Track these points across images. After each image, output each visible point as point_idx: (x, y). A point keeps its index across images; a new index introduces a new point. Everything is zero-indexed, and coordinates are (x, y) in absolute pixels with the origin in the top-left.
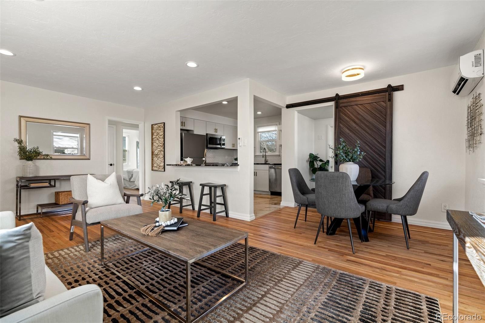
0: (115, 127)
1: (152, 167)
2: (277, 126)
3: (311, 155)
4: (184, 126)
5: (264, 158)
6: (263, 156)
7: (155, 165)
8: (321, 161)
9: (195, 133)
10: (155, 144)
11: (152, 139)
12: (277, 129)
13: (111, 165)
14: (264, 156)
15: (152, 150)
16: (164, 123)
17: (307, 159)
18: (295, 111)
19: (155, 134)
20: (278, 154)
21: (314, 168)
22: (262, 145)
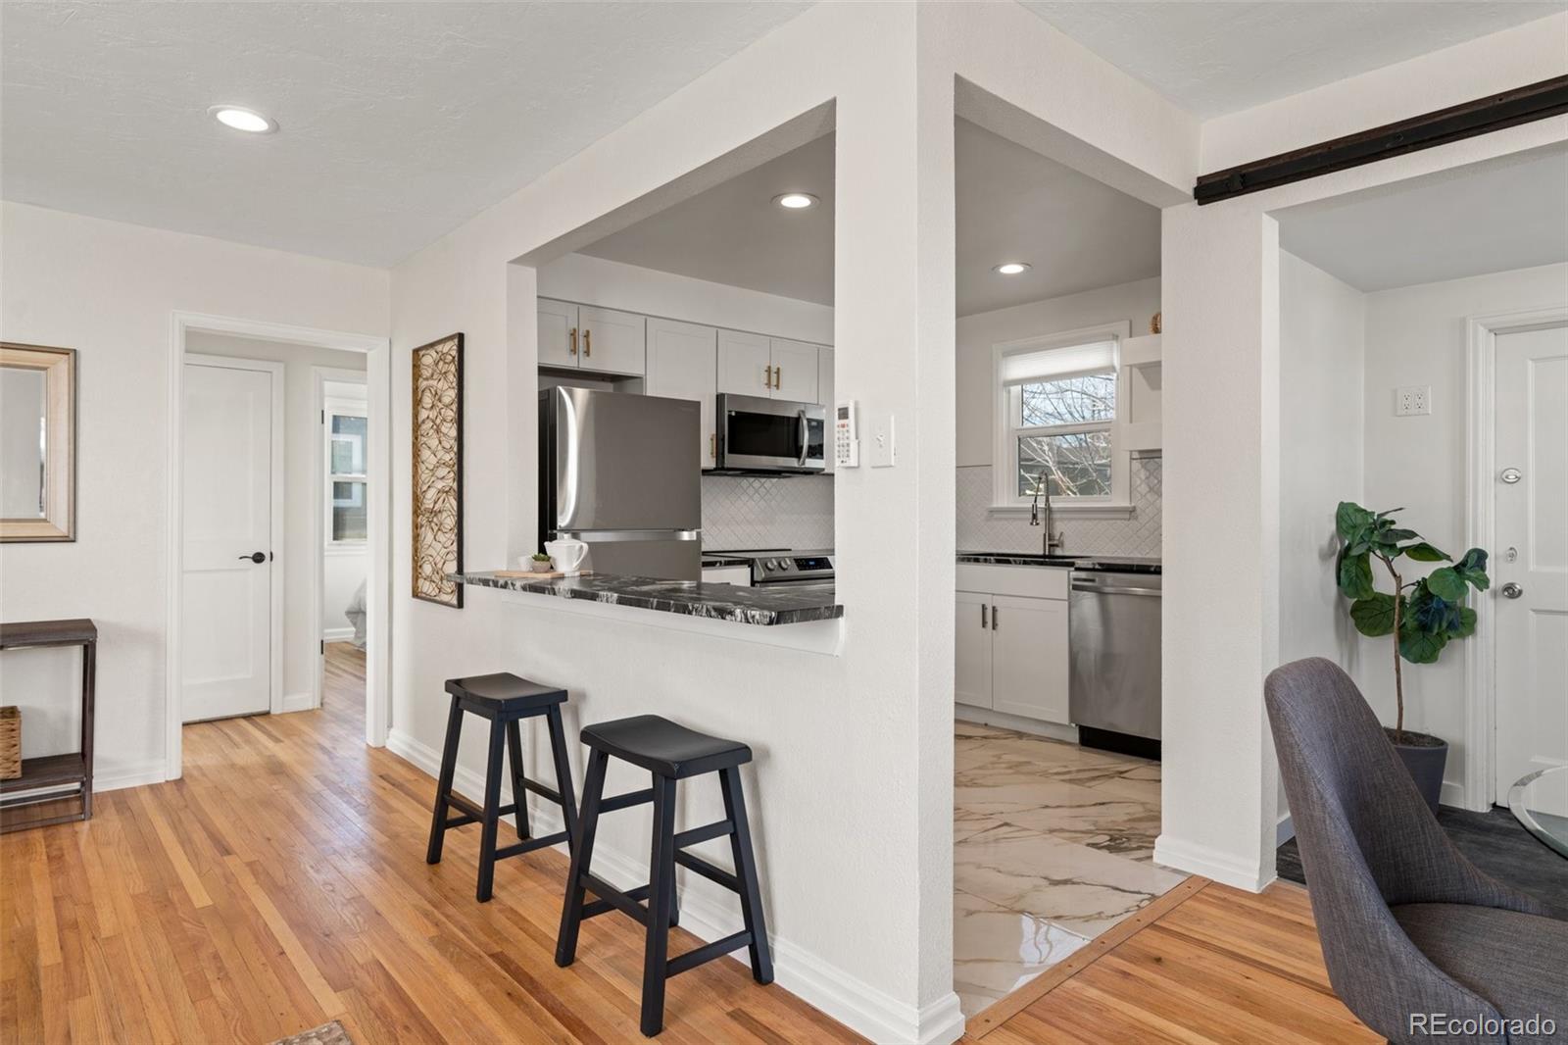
0: (278, 370)
1: (416, 577)
2: (1115, 343)
3: (1348, 517)
4: (587, 353)
5: (1042, 523)
6: (1035, 517)
7: (427, 569)
8: (1424, 552)
9: (652, 390)
10: (426, 454)
11: (416, 427)
12: (1117, 363)
13: (258, 558)
14: (1040, 516)
15: (415, 484)
16: (461, 337)
17: (1325, 541)
18: (1265, 217)
19: (427, 400)
20: (1125, 504)
21: (1366, 597)
22: (1034, 450)
